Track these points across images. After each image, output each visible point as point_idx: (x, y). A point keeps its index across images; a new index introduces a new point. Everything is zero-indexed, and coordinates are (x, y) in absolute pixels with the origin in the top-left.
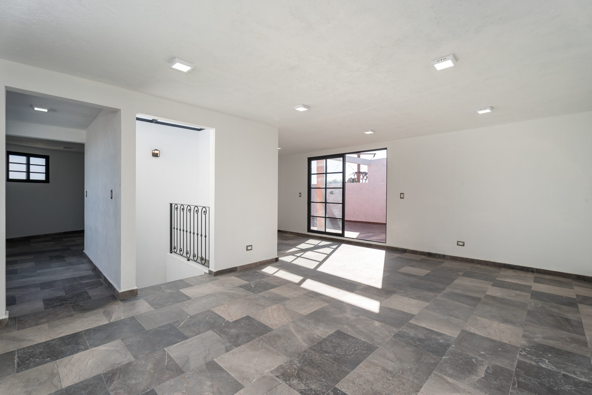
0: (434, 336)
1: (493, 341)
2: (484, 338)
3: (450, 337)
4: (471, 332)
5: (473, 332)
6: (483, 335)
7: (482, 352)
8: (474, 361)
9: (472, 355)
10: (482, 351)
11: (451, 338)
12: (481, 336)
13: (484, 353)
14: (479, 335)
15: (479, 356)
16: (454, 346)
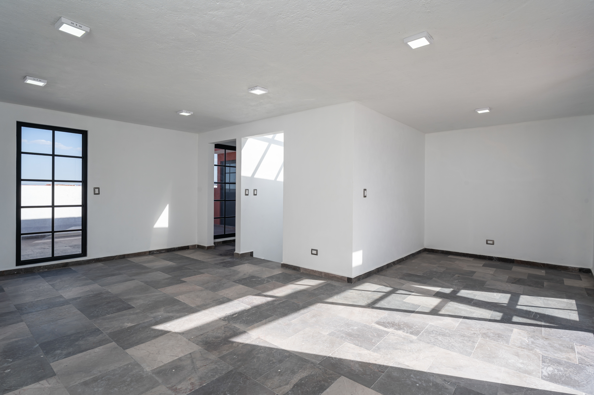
0: (71, 350)
1: (6, 390)
2: (22, 386)
3: (56, 359)
4: (42, 380)
5: (41, 382)
6: (25, 388)
7: (9, 370)
8: (9, 360)
9: (16, 362)
10: (10, 372)
11: (54, 360)
12: (27, 385)
13: (6, 371)
14: (30, 384)
15: (9, 366)
16: (42, 356)
